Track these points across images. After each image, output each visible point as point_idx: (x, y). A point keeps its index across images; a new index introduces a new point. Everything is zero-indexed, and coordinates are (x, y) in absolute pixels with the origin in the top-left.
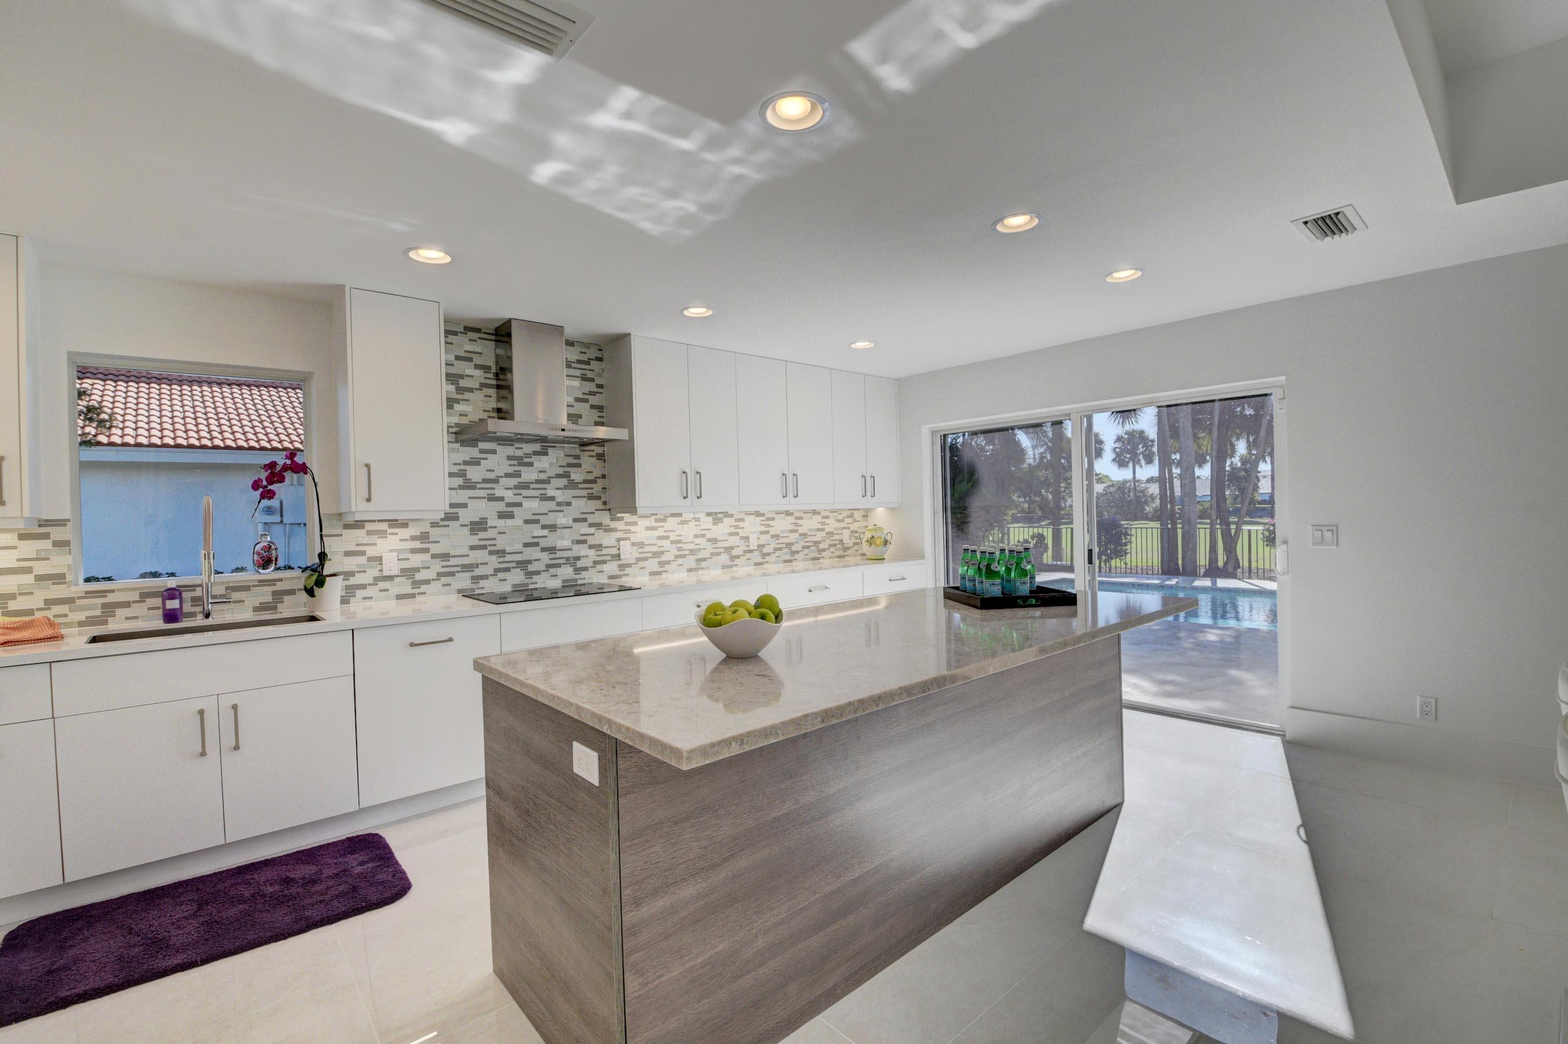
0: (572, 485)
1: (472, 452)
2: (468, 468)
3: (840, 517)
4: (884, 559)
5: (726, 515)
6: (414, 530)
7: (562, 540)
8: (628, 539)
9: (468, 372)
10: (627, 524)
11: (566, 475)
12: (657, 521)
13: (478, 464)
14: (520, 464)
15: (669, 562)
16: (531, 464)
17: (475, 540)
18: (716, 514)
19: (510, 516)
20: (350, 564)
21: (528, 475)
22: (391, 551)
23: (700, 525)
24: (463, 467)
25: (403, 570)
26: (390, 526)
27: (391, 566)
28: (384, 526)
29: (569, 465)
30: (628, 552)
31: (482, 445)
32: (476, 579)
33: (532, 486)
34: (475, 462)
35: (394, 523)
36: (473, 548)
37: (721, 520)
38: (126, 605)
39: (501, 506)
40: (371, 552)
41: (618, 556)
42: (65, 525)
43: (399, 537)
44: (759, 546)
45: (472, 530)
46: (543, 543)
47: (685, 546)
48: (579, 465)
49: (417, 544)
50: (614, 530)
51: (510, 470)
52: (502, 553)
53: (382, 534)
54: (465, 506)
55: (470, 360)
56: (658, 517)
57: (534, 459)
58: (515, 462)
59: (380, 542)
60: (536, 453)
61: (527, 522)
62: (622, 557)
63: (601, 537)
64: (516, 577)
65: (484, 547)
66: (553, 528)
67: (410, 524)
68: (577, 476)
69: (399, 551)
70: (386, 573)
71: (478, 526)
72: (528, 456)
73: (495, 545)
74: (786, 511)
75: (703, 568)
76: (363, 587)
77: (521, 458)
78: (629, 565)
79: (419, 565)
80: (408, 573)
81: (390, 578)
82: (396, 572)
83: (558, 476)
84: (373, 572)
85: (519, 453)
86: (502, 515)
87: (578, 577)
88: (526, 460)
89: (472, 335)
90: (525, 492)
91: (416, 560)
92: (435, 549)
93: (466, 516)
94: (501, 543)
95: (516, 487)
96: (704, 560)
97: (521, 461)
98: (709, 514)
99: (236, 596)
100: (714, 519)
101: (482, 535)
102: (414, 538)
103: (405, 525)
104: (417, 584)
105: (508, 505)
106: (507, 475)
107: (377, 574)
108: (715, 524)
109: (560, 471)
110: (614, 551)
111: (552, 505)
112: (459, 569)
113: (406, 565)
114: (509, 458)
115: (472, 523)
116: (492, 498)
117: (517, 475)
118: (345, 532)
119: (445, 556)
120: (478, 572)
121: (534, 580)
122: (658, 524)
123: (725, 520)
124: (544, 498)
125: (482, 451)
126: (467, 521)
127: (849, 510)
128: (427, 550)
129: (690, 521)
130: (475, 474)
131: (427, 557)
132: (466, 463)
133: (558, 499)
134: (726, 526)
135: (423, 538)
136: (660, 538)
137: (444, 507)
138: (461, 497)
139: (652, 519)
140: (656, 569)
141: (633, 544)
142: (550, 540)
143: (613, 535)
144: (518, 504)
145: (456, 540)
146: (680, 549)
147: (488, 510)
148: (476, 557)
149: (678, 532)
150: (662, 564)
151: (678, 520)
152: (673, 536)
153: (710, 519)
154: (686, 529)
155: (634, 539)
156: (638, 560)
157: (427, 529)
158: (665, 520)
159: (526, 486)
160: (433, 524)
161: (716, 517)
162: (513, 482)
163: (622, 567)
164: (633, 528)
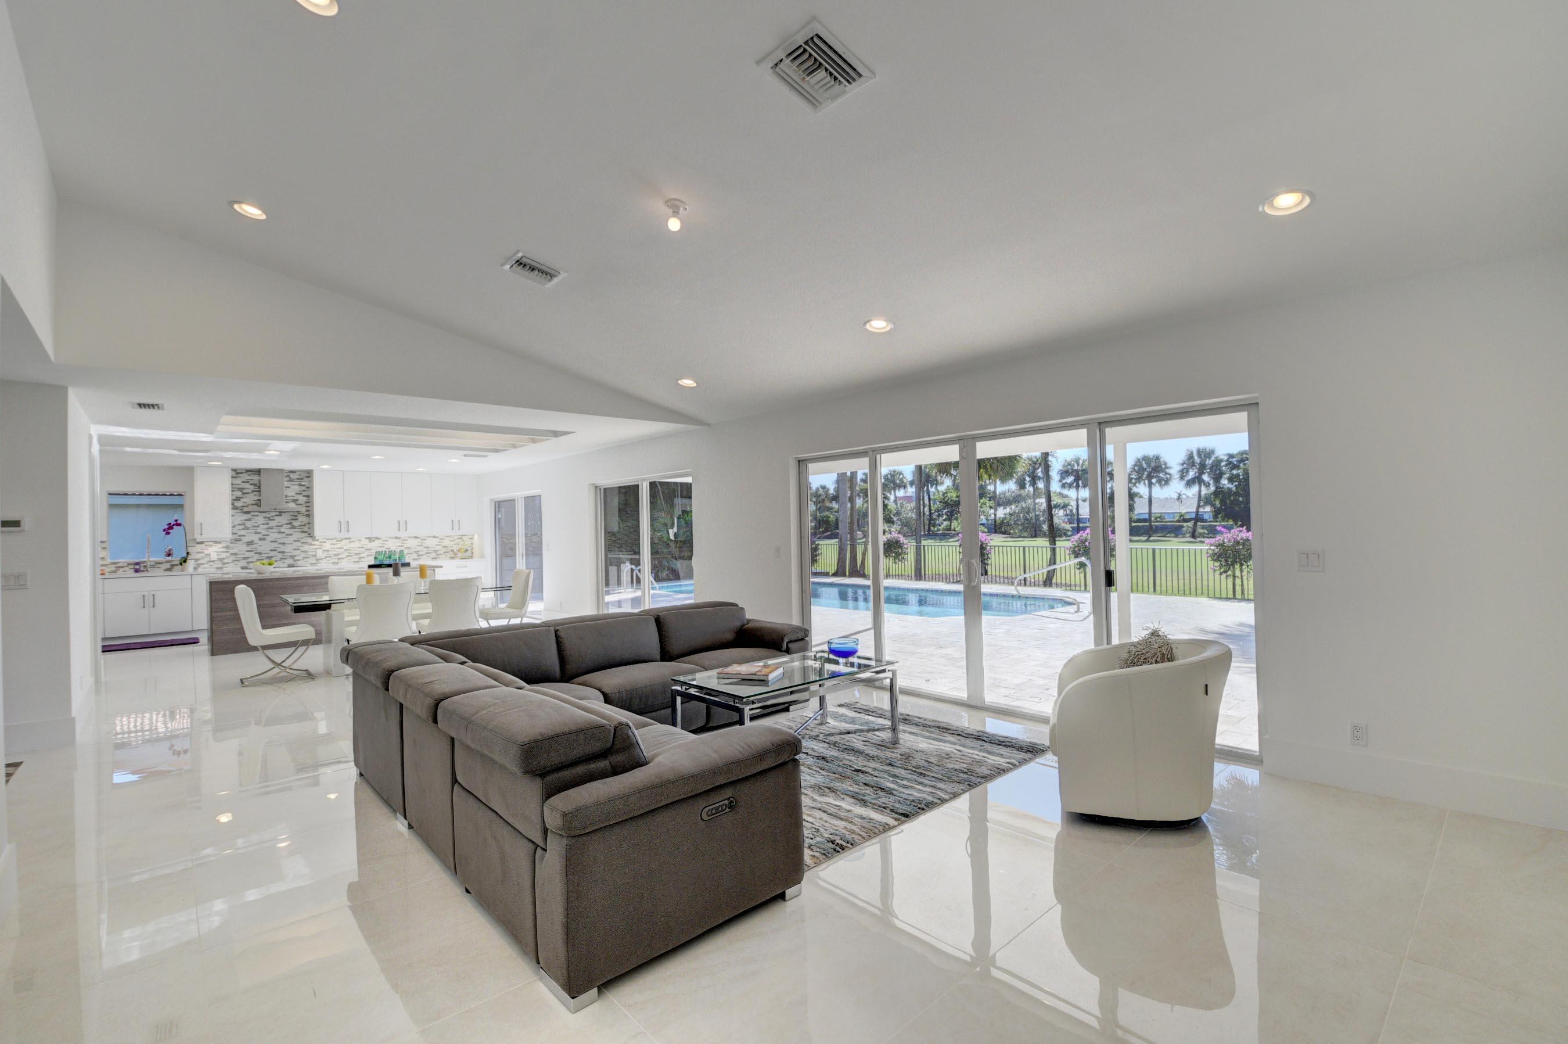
0: (293, 527)
2: (246, 522)
3: (452, 539)
5: (377, 538)
6: (224, 545)
7: (288, 549)
8: (321, 548)
9: (247, 487)
10: (321, 542)
11: (290, 523)
12: (337, 541)
15: (342, 558)
16: (274, 520)
17: (248, 549)
18: (370, 538)
19: (264, 539)
20: (199, 556)
21: (272, 524)
22: (214, 552)
24: (244, 522)
25: (218, 559)
26: (214, 543)
28: (212, 543)
29: (292, 519)
30: (320, 554)
31: (249, 515)
32: (249, 563)
33: (275, 528)
34: (249, 520)
35: (216, 542)
37: (374, 541)
38: (122, 567)
39: (260, 536)
40: (206, 552)
41: (315, 556)
43: (217, 547)
45: (247, 545)
46: (279, 550)
47: (351, 552)
48: (297, 519)
49: (224, 550)
50: (314, 545)
51: (265, 523)
52: (260, 553)
53: (211, 546)
54: (244, 536)
55: (248, 482)
57: (275, 518)
58: (267, 520)
59: (210, 549)
60: (276, 515)
63: (306, 547)
65: (252, 551)
66: (284, 544)
67: (222, 542)
68: (295, 523)
69: (217, 552)
70: (212, 559)
71: (250, 543)
72: (273, 516)
76: (203, 564)
78: (321, 559)
79: (224, 557)
80: (221, 560)
81: (213, 561)
84: (207, 559)
85: (268, 516)
86: (260, 539)
87: (295, 563)
88: (272, 518)
89: (249, 473)
90: (271, 530)
91: (224, 555)
92: (232, 551)
93: (245, 539)
94: (260, 549)
95: (267, 529)
96: (363, 558)
97: (269, 519)
98: (366, 538)
99: (158, 565)
101: (252, 546)
102: (223, 547)
103: (220, 543)
104: (224, 564)
105: (264, 535)
106: (263, 524)
107: (209, 560)
109: (288, 522)
110: (314, 553)
111: (284, 535)
112: (241, 559)
114: (264, 518)
115: (247, 542)
116: (256, 533)
117: (268, 524)
118: (197, 545)
119: (235, 554)
120: (249, 560)
122: (338, 542)
123: (376, 541)
124: (280, 533)
125: (253, 516)
126: (245, 541)
128: (228, 552)
130: (248, 524)
131: (228, 554)
132: (246, 520)
133: (286, 533)
134: (377, 543)
135: (227, 547)
136: (338, 548)
137: (236, 537)
138: (243, 532)
139: (334, 540)
140: (336, 561)
141: (324, 551)
142: (282, 548)
143: (313, 547)
144: (268, 535)
145: (241, 548)
146: (350, 553)
147: (255, 538)
148: (248, 554)
149: (349, 545)
150: (339, 559)
151: (349, 541)
152: (345, 548)
153: (368, 540)
154: (353, 545)
155: (324, 548)
156: (326, 557)
157: (228, 544)
158: (341, 541)
159: (272, 529)
160: (231, 543)
161: (370, 539)
162: (266, 526)
163: (317, 560)
164: (323, 544)
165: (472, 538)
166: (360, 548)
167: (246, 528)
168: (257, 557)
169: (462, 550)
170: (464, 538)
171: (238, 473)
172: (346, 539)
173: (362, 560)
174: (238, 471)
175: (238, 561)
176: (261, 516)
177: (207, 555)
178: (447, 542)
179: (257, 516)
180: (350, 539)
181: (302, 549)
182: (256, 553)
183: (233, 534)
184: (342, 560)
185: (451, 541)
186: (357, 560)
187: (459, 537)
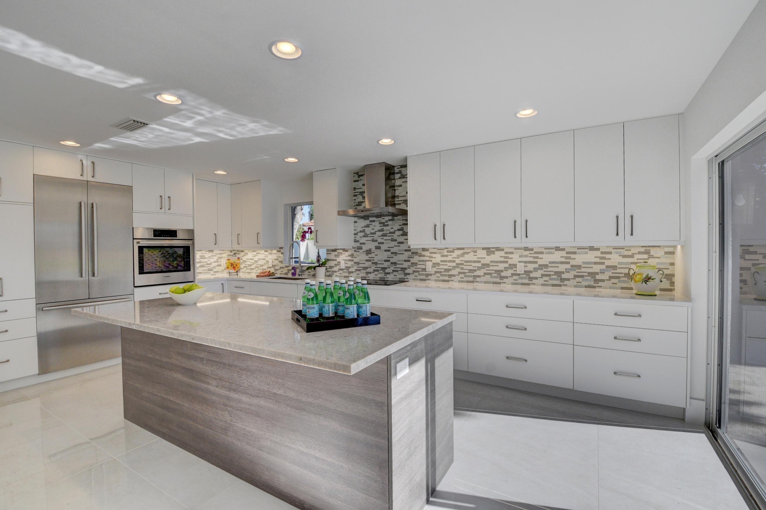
1: (367, 222)
3: (630, 253)
4: (656, 295)
5: (498, 249)
6: (349, 253)
8: (431, 261)
10: (431, 253)
11: (402, 229)
12: (448, 252)
13: (369, 227)
14: (384, 226)
15: (454, 276)
16: (388, 225)
17: (367, 258)
18: (489, 248)
19: (380, 248)
20: (332, 263)
21: (387, 230)
22: (343, 260)
23: (477, 255)
24: (364, 228)
25: (346, 267)
26: (343, 251)
27: (343, 266)
28: (341, 251)
29: (403, 224)
30: (430, 267)
31: (371, 219)
32: (367, 273)
33: (388, 235)
34: (368, 226)
35: (344, 250)
36: (367, 261)
37: (493, 252)
39: (376, 244)
40: (338, 260)
41: (424, 270)
42: (282, 249)
43: (345, 255)
44: (525, 271)
45: (366, 253)
46: (392, 260)
47: (465, 267)
49: (350, 258)
50: (424, 256)
51: (380, 228)
52: (376, 263)
53: (341, 254)
56: (449, 250)
57: (390, 223)
58: (382, 225)
59: (340, 256)
60: (390, 220)
61: (386, 251)
62: (427, 270)
64: (380, 275)
65: (370, 261)
66: (395, 253)
67: (349, 250)
69: (345, 260)
70: (341, 268)
71: (369, 252)
72: (387, 222)
73: (374, 260)
74: (555, 247)
75: (478, 282)
76: (335, 272)
77: (384, 223)
78: (431, 275)
79: (350, 266)
80: (348, 268)
81: (342, 269)
82: (344, 268)
83: (399, 230)
84: (337, 267)
85: (383, 221)
86: (378, 248)
87: (405, 277)
88: (386, 224)
90: (385, 238)
91: (350, 264)
92: (356, 260)
93: (365, 248)
95: (382, 236)
96: (479, 276)
98: (484, 249)
100: (487, 252)
101: (370, 256)
102: (349, 256)
103: (347, 251)
104: (350, 273)
105: (379, 243)
106: (379, 230)
107: (339, 268)
108: (488, 255)
109: (399, 227)
110: (423, 267)
111: (395, 243)
112: (362, 268)
113: (347, 265)
114: (380, 223)
115: (367, 251)
116: (373, 241)
117: (382, 230)
118: (332, 253)
119: (358, 263)
120: (368, 270)
121: (387, 277)
122: (449, 254)
123: (496, 252)
124: (393, 240)
125: (371, 221)
126: (365, 250)
127: (642, 247)
128: (353, 260)
129: (470, 252)
130: (368, 231)
131: (352, 263)
132: (365, 227)
133: (398, 241)
134: (497, 256)
135: (352, 256)
136: (450, 261)
137: (358, 244)
138: (363, 240)
139: (445, 251)
140: (446, 278)
141: (434, 264)
142: (395, 259)
143: (422, 258)
144: (383, 243)
145: (362, 257)
146: (462, 269)
147: (372, 246)
148: (368, 264)
149: (461, 259)
150: (450, 276)
151: (462, 251)
152: (458, 261)
153: (485, 252)
154: (467, 257)
155: (434, 261)
156: (436, 272)
157: (353, 252)
158: (453, 252)
159: (386, 236)
160: (355, 251)
161: (489, 251)
162: (381, 233)
163: (427, 275)
164: (434, 255)
165: (673, 253)
166: (474, 262)
167: (366, 236)
168: (373, 267)
169: (638, 278)
170: (653, 252)
171: (359, 176)
172: (458, 249)
173: (478, 279)
174: (360, 174)
175: (360, 270)
176: (377, 221)
177: (338, 262)
178: (615, 259)
179: (374, 221)
180: (463, 249)
181: (412, 260)
182: (373, 263)
183: (356, 241)
184: (453, 278)
185: (624, 256)
186: (471, 279)
187: (643, 250)
